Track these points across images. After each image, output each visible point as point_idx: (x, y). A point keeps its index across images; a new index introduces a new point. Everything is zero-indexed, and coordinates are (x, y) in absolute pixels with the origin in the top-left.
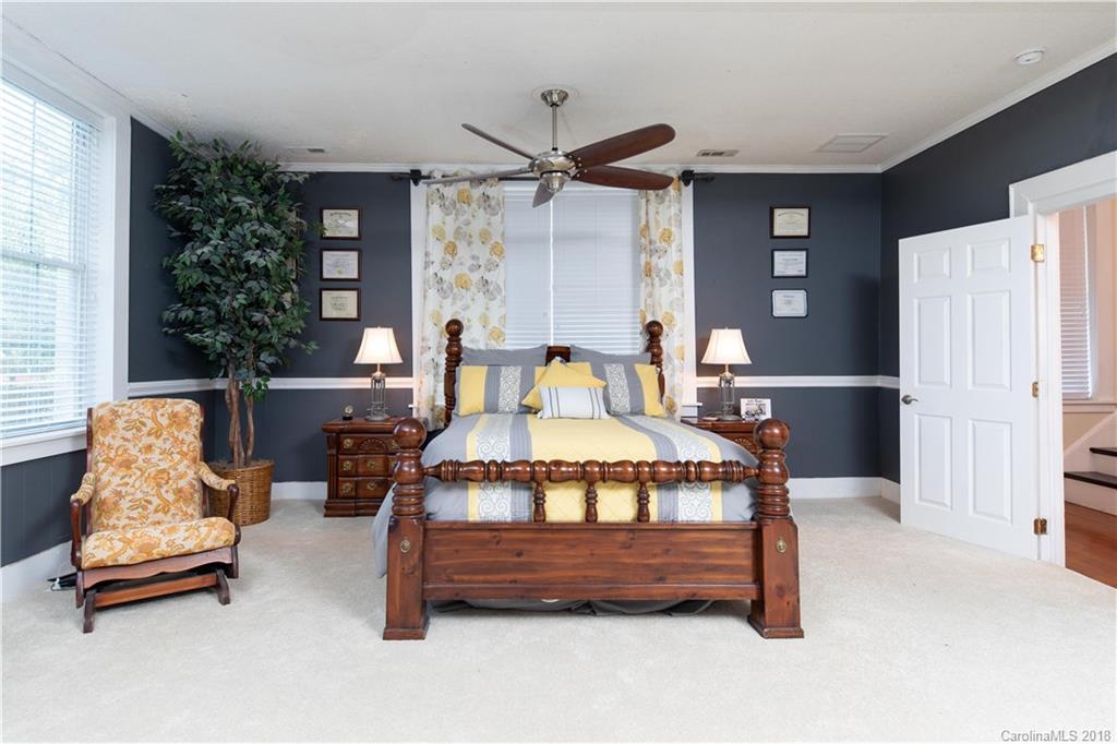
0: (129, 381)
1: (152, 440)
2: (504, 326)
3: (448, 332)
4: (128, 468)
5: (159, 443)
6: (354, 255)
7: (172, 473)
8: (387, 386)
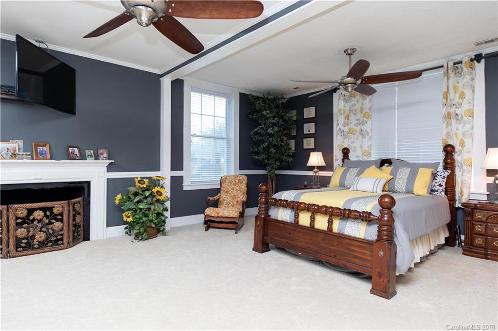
0: (240, 170)
1: (234, 186)
2: (371, 150)
3: (343, 153)
4: (227, 193)
5: (235, 187)
6: (313, 124)
7: (237, 196)
8: (320, 175)
